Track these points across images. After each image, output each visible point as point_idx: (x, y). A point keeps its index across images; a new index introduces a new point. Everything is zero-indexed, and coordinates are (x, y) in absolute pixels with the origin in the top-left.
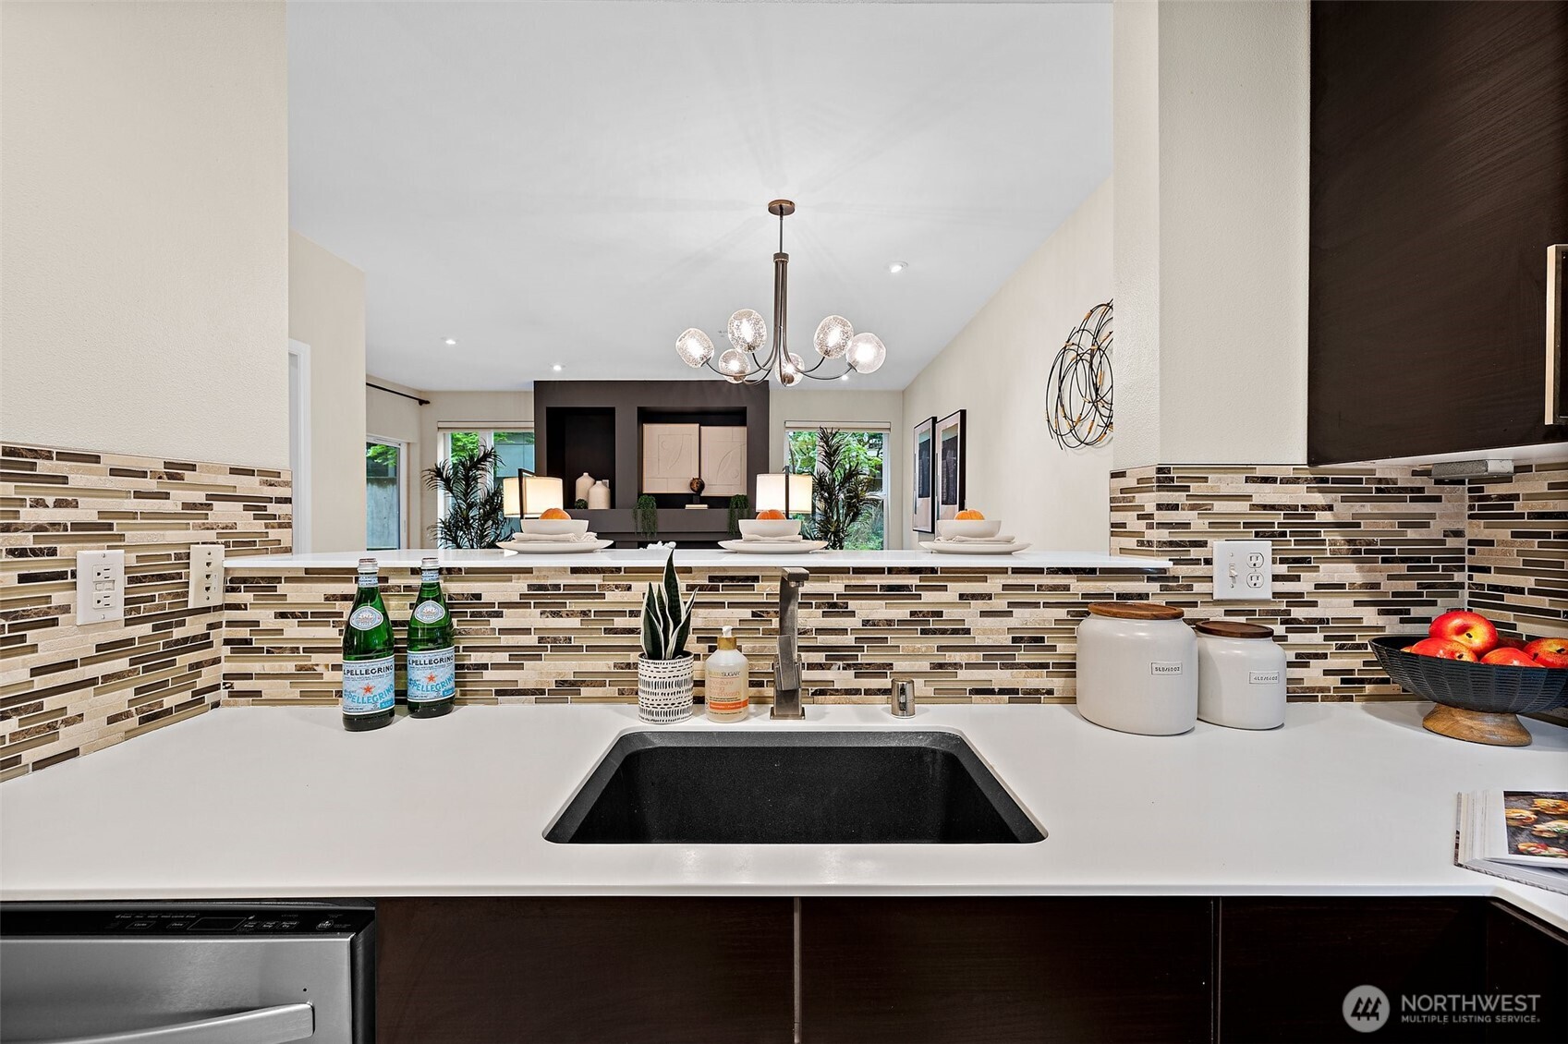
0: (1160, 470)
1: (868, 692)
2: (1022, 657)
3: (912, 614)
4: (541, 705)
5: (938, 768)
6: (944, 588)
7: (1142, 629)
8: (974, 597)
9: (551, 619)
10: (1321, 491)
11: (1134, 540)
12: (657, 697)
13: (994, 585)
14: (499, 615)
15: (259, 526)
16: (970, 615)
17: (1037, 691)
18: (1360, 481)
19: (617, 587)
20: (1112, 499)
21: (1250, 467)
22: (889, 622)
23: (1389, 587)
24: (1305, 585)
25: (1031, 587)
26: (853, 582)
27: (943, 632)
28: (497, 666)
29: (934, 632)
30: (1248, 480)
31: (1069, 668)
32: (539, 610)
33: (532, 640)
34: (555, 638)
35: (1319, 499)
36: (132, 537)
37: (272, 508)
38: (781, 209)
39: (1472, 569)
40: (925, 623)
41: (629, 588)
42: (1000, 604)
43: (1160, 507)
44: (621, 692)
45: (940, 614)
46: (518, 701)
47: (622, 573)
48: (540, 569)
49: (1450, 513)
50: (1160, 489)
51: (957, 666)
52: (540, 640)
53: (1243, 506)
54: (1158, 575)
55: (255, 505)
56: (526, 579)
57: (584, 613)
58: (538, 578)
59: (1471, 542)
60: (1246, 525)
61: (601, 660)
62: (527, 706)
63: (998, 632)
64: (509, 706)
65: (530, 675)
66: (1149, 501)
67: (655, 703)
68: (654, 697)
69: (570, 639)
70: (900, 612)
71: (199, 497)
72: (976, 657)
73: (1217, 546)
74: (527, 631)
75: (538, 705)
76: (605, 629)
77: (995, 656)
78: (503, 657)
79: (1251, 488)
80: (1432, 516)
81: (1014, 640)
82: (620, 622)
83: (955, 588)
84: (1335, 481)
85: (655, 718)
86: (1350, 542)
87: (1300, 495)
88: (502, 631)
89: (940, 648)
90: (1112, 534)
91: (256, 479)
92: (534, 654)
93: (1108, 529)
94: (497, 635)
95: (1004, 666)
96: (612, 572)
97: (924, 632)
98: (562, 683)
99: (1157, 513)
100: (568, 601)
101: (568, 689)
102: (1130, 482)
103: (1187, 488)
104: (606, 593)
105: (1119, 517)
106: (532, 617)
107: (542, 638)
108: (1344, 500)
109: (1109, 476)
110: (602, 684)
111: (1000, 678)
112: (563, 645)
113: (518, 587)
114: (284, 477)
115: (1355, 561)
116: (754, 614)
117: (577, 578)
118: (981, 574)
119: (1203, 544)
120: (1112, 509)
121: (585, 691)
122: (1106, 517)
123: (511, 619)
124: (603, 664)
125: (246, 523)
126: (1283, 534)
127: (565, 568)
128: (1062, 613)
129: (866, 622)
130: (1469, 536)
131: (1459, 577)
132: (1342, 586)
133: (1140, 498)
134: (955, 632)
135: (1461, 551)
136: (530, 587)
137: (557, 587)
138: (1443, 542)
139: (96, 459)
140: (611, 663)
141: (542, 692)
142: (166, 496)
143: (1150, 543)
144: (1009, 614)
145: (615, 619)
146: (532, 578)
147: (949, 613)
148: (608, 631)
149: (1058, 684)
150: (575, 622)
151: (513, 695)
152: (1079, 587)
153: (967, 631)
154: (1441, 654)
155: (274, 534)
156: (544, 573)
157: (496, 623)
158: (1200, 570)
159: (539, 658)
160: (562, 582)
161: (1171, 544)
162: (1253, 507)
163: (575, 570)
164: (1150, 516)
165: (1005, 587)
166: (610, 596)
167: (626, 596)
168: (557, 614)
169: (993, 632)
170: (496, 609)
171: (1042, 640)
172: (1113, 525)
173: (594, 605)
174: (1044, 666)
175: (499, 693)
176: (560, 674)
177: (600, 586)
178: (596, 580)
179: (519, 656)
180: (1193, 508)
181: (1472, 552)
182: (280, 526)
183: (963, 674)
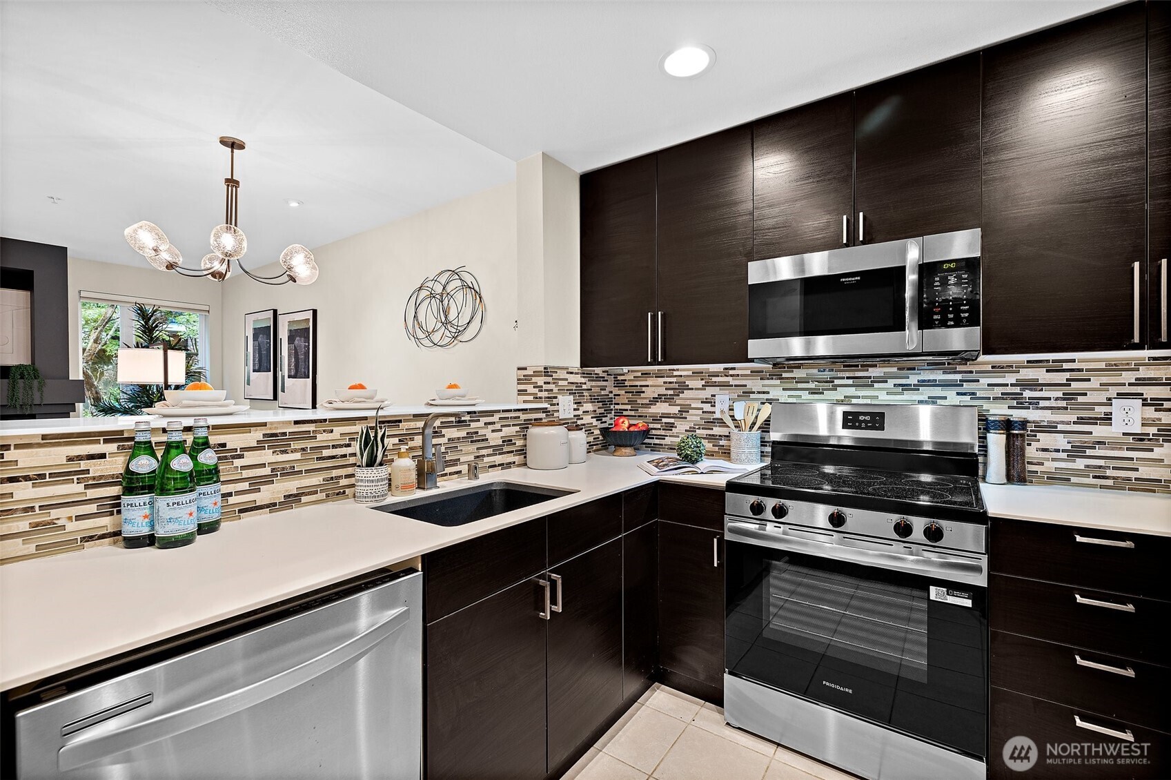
0: (545, 368)
1: (451, 474)
2: (506, 449)
3: (468, 433)
4: (274, 514)
5: (498, 497)
6: (479, 421)
7: (553, 430)
8: (490, 423)
9: (280, 456)
10: (584, 377)
11: (532, 397)
12: (378, 487)
13: (496, 418)
14: (241, 457)
16: (487, 432)
17: (510, 463)
18: (591, 374)
19: (324, 431)
20: (518, 380)
21: (567, 368)
22: (459, 438)
23: (599, 411)
24: (580, 412)
25: (507, 418)
26: (444, 420)
27: (479, 441)
28: (239, 493)
29: (476, 441)
30: (567, 373)
31: (522, 452)
32: (272, 451)
33: (267, 471)
34: (283, 468)
35: (583, 380)
38: (234, 145)
39: (615, 404)
40: (472, 437)
41: (332, 431)
42: (498, 426)
43: (545, 383)
44: (327, 496)
45: (477, 433)
46: (256, 514)
47: (327, 422)
48: (272, 423)
49: (610, 385)
50: (545, 376)
51: (484, 456)
52: (273, 470)
53: (565, 383)
54: (545, 410)
56: (262, 430)
57: (303, 449)
58: (270, 429)
59: (615, 395)
60: (567, 390)
61: (315, 477)
62: (263, 516)
63: (497, 439)
64: (248, 518)
65: (266, 494)
66: (540, 381)
67: (377, 491)
68: (376, 488)
69: (294, 467)
70: (463, 434)
72: (490, 451)
73: (560, 397)
74: (263, 465)
75: (271, 514)
76: (317, 458)
77: (498, 450)
78: (245, 486)
79: (568, 376)
80: (606, 386)
81: (503, 442)
82: (326, 453)
83: (484, 420)
84: (587, 374)
85: (377, 499)
86: (590, 396)
87: (578, 379)
88: (243, 468)
89: (478, 449)
90: (519, 395)
92: (267, 480)
93: (516, 392)
94: (239, 471)
95: (500, 454)
96: (321, 422)
97: (472, 441)
98: (290, 496)
99: (544, 385)
100: (292, 443)
101: (292, 500)
102: (529, 372)
103: (552, 376)
104: (318, 435)
105: (522, 387)
106: (267, 456)
107: (274, 469)
108: (589, 380)
109: (516, 369)
110: (316, 492)
111: (499, 459)
112: (289, 472)
113: (256, 435)
115: (591, 402)
116: (400, 440)
117: (298, 427)
118: (491, 413)
119: (556, 398)
120: (518, 384)
121: (304, 499)
122: (516, 387)
123: (250, 458)
124: (316, 480)
126: (575, 393)
127: (290, 421)
128: (517, 428)
129: (449, 440)
130: (614, 393)
131: (612, 407)
132: (588, 412)
133: (534, 379)
134: (483, 440)
135: (612, 398)
136: (265, 435)
137: (284, 434)
138: (608, 395)
140: (321, 479)
141: (275, 504)
143: (540, 398)
144: (501, 430)
145: (323, 451)
146: (266, 429)
147: (481, 432)
148: (318, 459)
149: (517, 459)
150: (298, 456)
151: (252, 510)
152: (523, 417)
153: (487, 440)
154: (621, 430)
156: (275, 426)
157: (238, 463)
158: (555, 408)
159: (272, 482)
160: (288, 431)
161: (549, 398)
162: (568, 383)
163: (296, 422)
164: (542, 387)
165: (500, 418)
166: (320, 437)
167: (330, 436)
168: (285, 452)
169: (495, 439)
170: (238, 453)
171: (511, 440)
172: (519, 391)
173: (309, 444)
174: (512, 452)
175: (241, 511)
176: (287, 491)
177: (313, 431)
178: (311, 427)
179: (256, 484)
180: (554, 383)
181: (615, 398)
183: (486, 459)
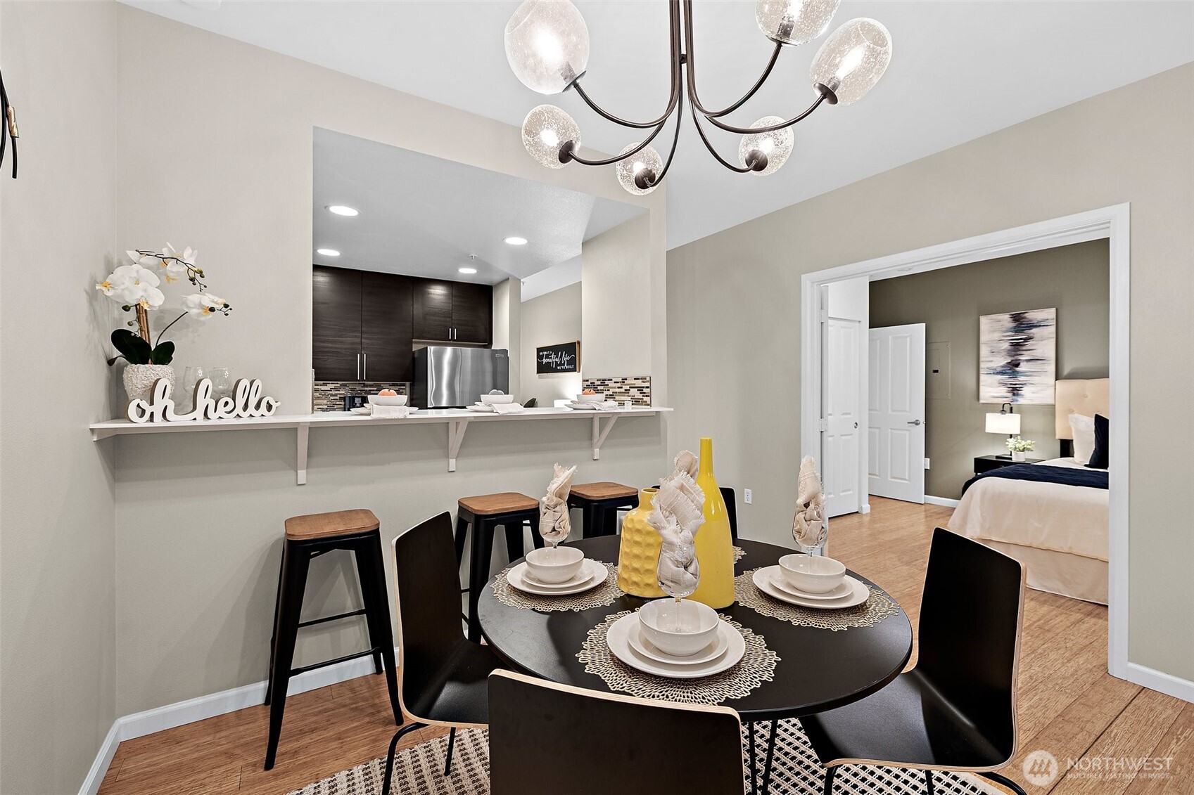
15: (641, 396)
36: (617, 398)
37: (645, 390)
55: (640, 389)
71: (628, 387)
91: (640, 381)
114: (648, 379)
125: (638, 395)
139: (611, 380)
142: (622, 388)
155: (645, 399)
182: (647, 396)
